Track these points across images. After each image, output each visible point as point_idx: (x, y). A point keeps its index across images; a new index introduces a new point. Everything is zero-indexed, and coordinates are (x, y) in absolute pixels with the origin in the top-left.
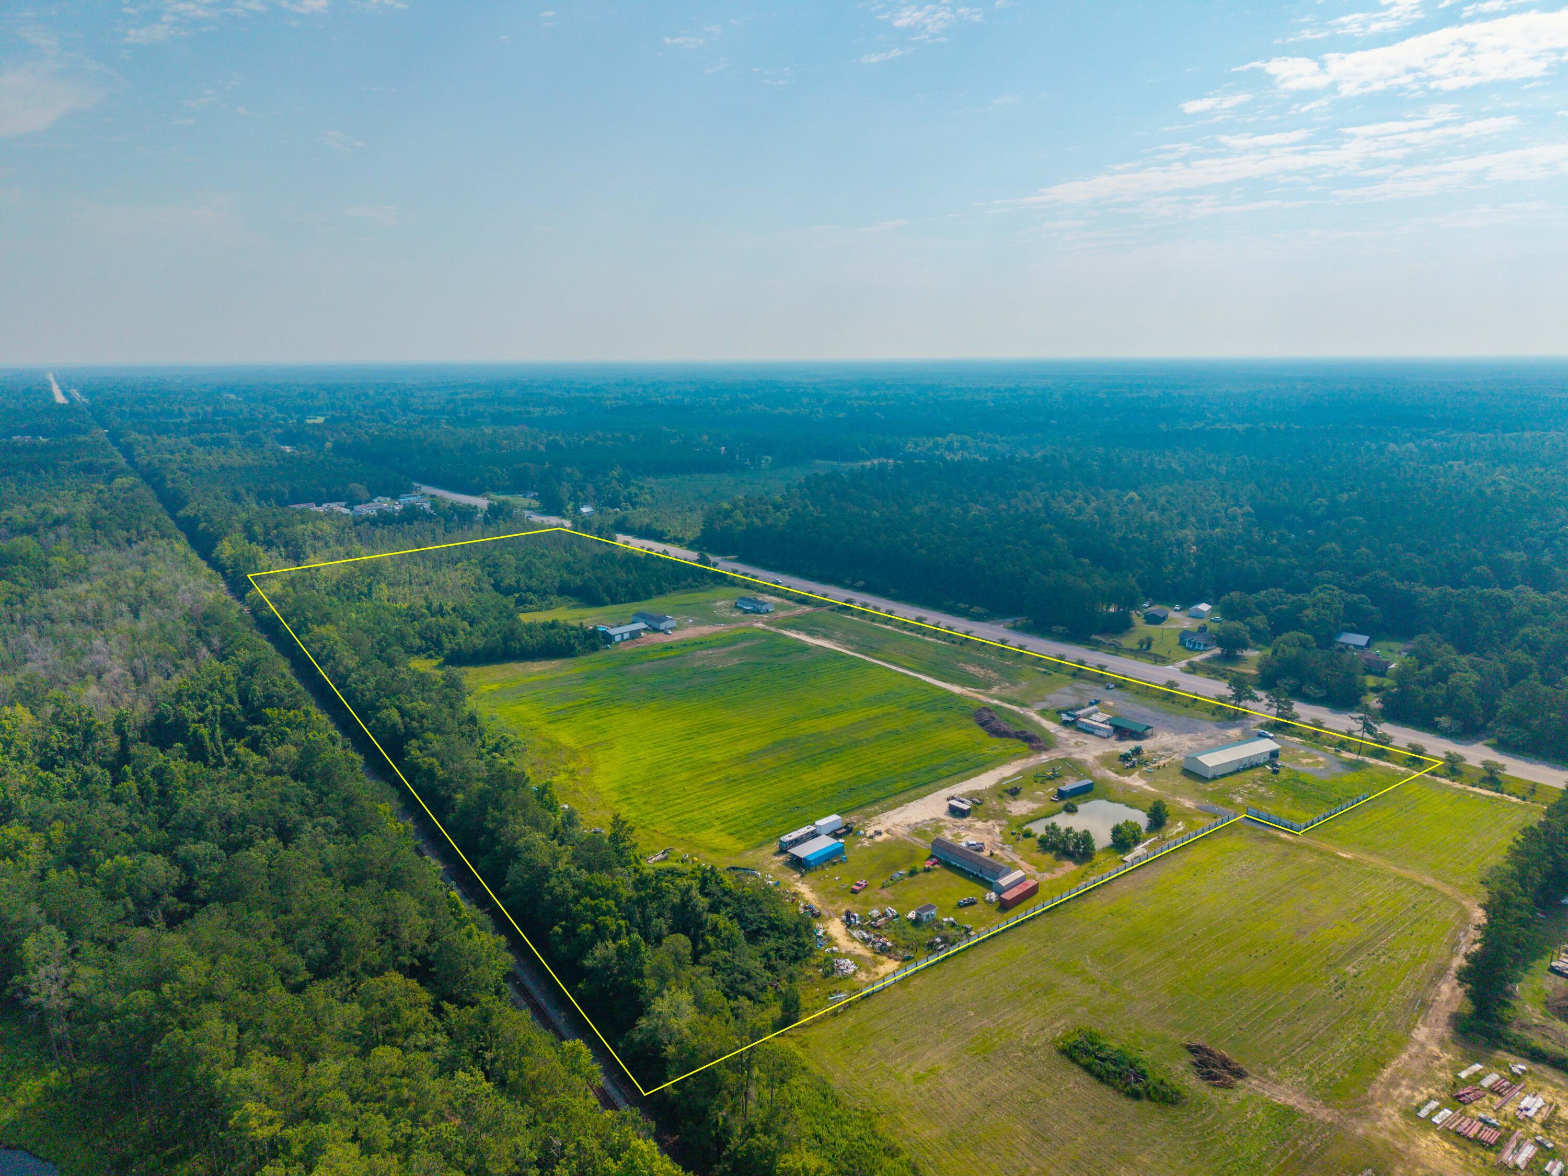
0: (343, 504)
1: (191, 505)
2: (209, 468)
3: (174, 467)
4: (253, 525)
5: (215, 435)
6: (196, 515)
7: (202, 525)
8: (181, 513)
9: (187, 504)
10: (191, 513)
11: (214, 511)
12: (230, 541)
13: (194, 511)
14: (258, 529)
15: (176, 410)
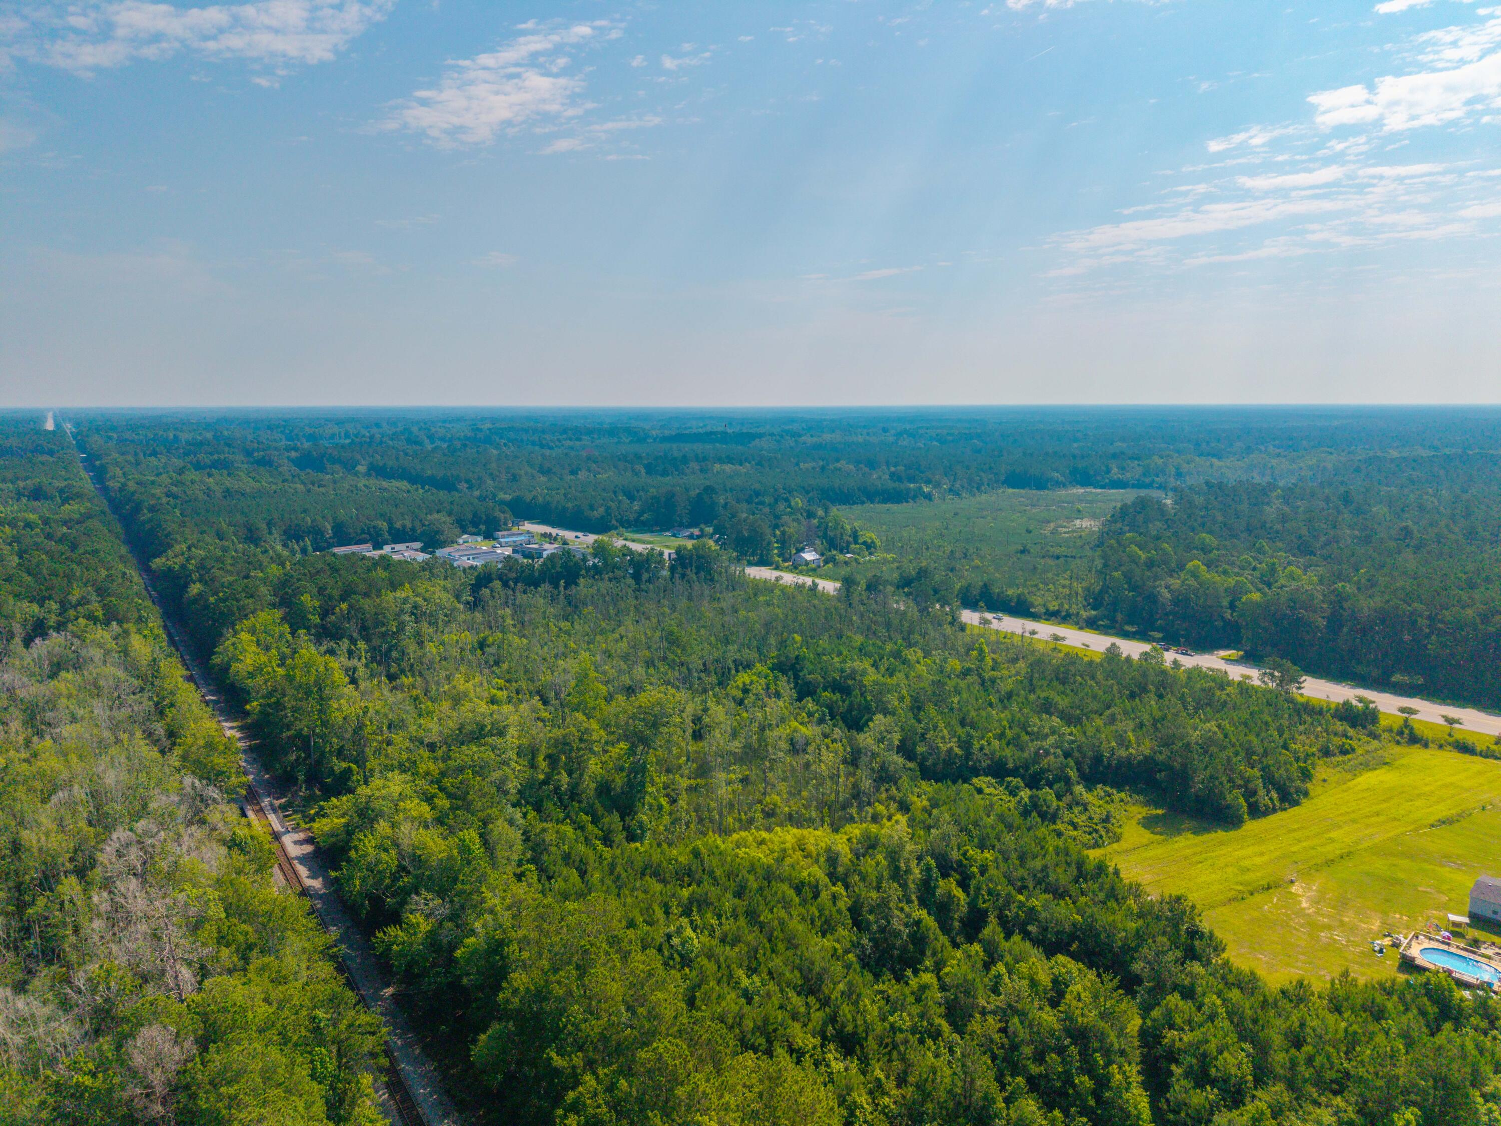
0: (418, 545)
1: (177, 548)
2: (209, 492)
3: (157, 491)
4: (297, 592)
5: (216, 457)
6: (183, 567)
7: (195, 589)
8: (157, 563)
9: (170, 546)
10: (176, 563)
11: (219, 560)
12: (253, 631)
13: (180, 560)
14: (308, 601)
15: (171, 436)
